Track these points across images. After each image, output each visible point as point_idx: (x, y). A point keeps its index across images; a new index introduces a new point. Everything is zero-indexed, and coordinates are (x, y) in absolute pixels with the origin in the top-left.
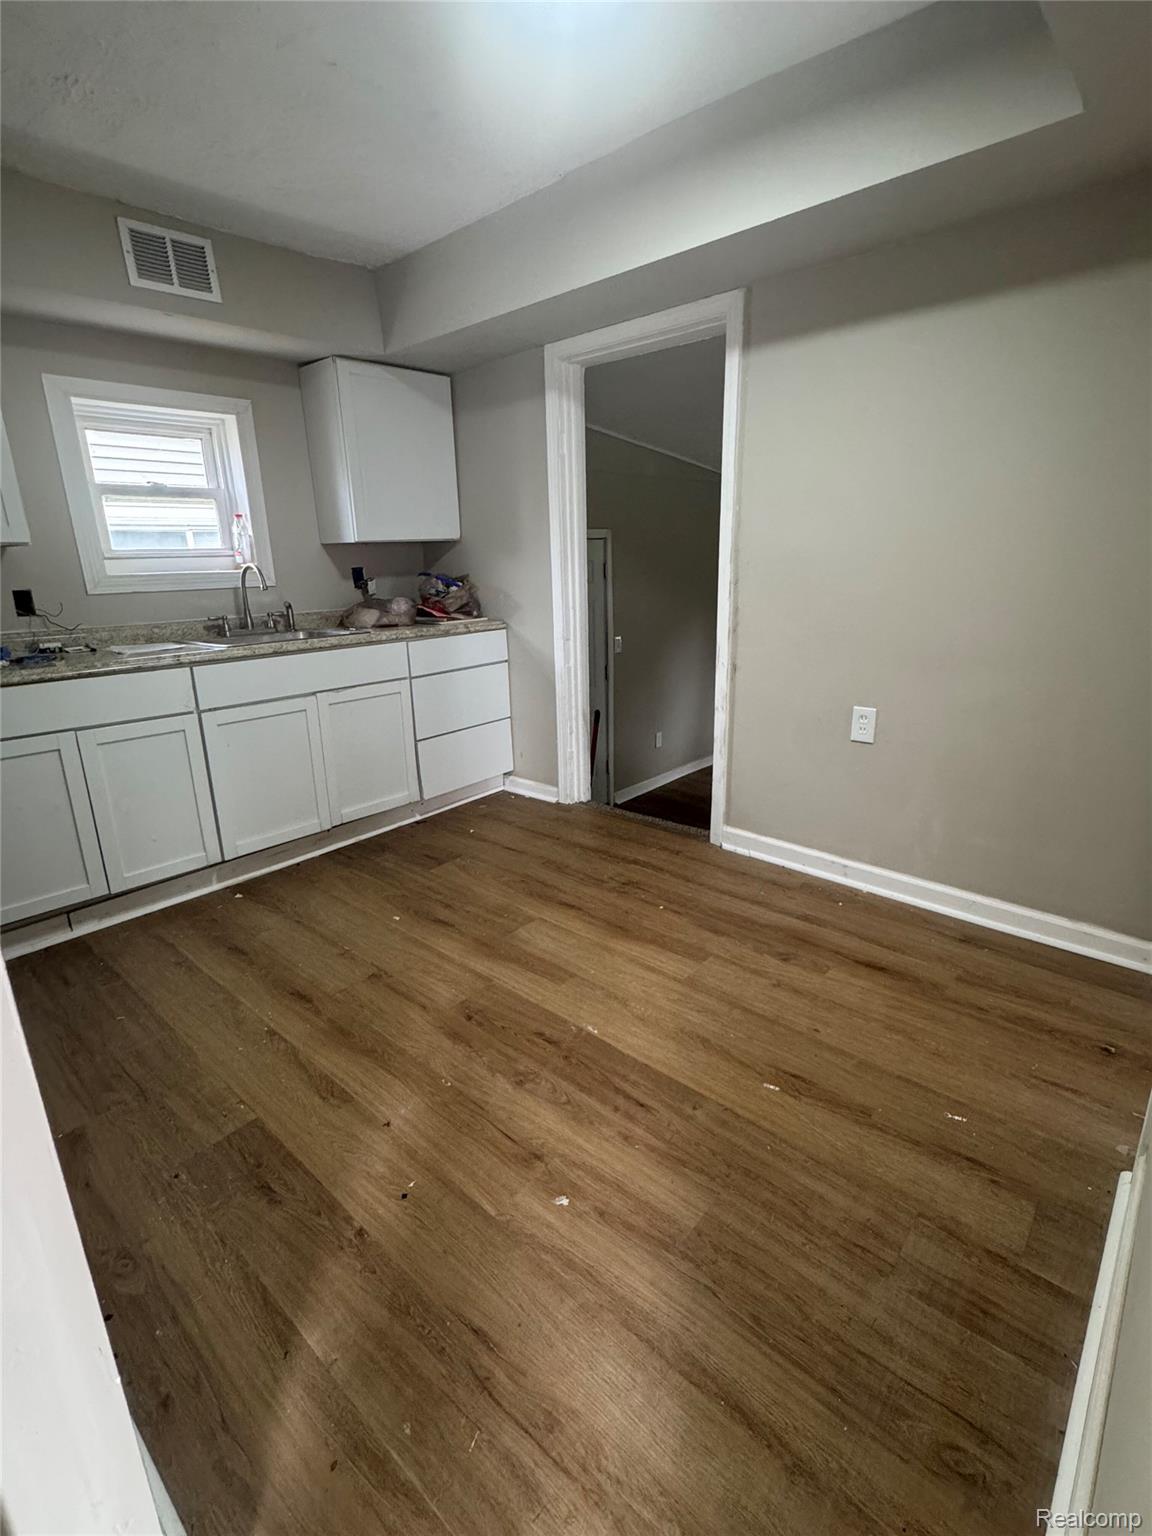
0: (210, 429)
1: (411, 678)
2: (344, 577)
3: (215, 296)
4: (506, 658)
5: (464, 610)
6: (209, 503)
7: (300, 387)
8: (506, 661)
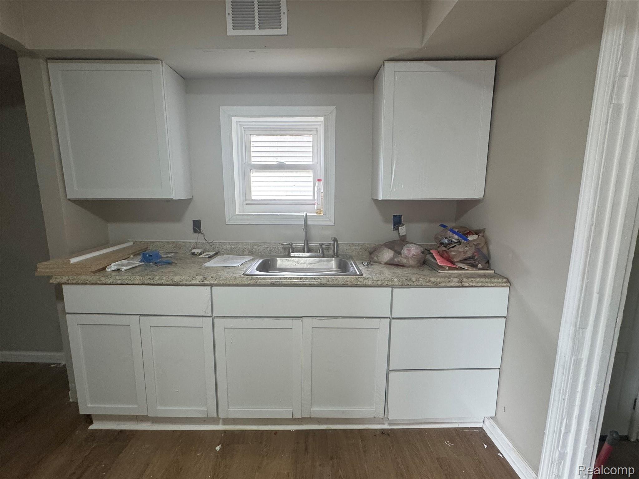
0: (317, 128)
1: (391, 318)
2: (386, 221)
3: (283, 31)
4: (505, 315)
5: (469, 262)
6: (308, 173)
7: (373, 92)
8: (504, 317)
